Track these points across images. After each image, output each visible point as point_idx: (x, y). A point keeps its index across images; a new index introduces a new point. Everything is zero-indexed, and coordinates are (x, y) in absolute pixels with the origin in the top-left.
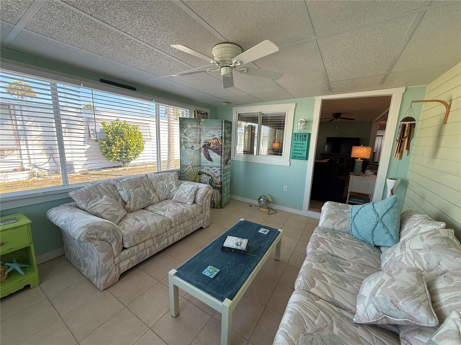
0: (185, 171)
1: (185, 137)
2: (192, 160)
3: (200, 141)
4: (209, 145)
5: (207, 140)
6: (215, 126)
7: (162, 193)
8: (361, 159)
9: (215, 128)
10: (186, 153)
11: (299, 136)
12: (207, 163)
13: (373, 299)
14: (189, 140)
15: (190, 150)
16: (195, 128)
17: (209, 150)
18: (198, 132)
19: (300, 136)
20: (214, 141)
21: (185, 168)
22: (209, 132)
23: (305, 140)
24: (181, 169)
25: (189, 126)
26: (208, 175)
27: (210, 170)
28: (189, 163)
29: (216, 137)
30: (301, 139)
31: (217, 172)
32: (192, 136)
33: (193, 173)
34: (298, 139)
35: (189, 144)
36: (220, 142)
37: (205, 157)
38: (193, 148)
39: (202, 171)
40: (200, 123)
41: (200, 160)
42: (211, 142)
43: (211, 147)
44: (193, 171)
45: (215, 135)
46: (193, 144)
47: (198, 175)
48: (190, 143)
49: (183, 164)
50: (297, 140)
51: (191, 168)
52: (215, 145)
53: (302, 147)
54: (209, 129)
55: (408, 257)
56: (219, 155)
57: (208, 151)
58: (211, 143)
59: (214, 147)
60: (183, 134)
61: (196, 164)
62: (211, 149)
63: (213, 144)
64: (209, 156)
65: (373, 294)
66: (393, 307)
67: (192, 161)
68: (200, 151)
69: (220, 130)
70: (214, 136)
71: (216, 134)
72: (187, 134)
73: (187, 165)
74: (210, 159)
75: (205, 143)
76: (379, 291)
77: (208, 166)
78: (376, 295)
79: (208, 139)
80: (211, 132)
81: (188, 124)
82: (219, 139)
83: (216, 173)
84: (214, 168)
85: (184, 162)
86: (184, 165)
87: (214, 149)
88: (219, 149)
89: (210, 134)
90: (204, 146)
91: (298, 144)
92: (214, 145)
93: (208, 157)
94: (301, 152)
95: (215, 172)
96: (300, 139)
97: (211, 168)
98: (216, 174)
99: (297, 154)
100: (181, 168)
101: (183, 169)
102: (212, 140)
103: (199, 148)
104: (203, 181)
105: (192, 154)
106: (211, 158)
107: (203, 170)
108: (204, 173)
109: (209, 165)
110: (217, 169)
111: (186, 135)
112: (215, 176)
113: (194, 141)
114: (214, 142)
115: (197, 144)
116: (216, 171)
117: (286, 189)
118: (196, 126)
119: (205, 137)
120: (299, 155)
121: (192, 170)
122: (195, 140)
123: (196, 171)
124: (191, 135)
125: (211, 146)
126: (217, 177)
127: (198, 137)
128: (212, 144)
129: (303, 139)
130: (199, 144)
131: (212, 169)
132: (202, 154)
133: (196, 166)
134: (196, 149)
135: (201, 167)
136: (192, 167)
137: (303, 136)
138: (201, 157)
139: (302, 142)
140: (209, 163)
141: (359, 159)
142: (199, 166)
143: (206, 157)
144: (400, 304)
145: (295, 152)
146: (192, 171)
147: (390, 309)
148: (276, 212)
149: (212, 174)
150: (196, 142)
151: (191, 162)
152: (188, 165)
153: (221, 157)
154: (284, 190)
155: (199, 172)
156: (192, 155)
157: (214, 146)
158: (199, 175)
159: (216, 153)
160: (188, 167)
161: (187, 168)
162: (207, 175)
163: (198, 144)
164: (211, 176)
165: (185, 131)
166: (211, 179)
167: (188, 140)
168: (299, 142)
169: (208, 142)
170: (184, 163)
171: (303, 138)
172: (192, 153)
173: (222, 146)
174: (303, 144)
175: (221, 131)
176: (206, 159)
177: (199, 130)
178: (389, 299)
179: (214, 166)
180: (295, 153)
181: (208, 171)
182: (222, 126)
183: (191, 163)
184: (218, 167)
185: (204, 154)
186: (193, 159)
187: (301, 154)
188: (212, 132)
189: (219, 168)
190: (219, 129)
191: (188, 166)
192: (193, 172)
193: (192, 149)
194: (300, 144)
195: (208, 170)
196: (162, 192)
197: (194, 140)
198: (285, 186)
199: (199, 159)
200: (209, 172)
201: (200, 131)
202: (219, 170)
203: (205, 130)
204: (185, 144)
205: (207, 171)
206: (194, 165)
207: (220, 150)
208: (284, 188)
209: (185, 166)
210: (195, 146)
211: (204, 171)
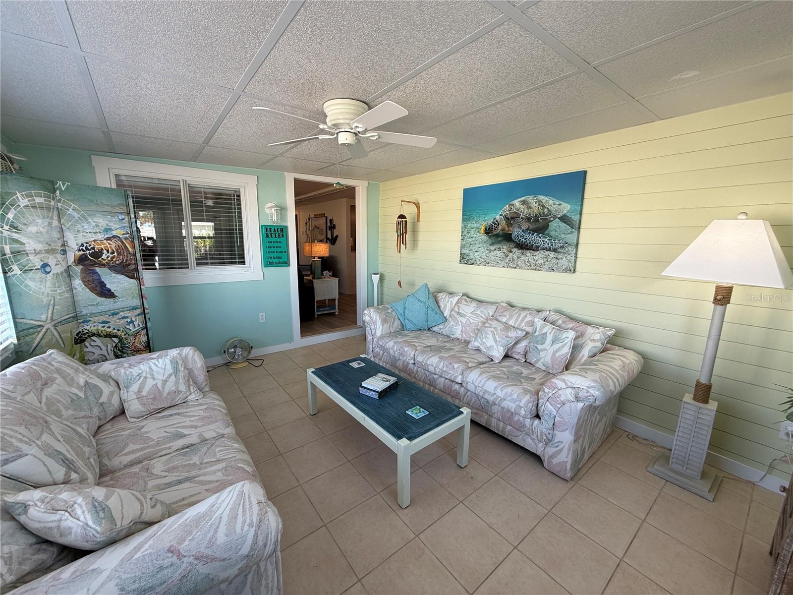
0: (35, 345)
1: (16, 236)
2: (49, 305)
3: (63, 245)
4: (98, 254)
5: (87, 243)
6: (107, 205)
7: (83, 417)
8: (319, 258)
9: (110, 209)
10: (26, 286)
11: (272, 230)
12: (97, 304)
13: (498, 343)
14: (31, 245)
15: (39, 275)
16: (42, 208)
17: (98, 270)
18: (52, 218)
19: (275, 229)
20: (109, 244)
21: (34, 336)
22: (90, 220)
23: (283, 236)
24: (22, 341)
25: (24, 202)
26: (109, 336)
27: (112, 323)
28: (44, 317)
29: (114, 233)
30: (277, 235)
31: (132, 322)
32: (37, 233)
33: (61, 342)
34: (271, 234)
35: (31, 257)
36: (127, 245)
37: (88, 290)
38: (48, 269)
39: (86, 331)
40: (54, 192)
41: (74, 302)
42: (103, 246)
43: (104, 262)
44: (58, 337)
45: (111, 230)
46: (44, 257)
47: (75, 344)
48: (36, 253)
49: (25, 324)
50: (270, 236)
51: (52, 329)
52: (115, 254)
53: (280, 247)
54: (92, 213)
55: (473, 318)
56: (133, 278)
57: (97, 273)
58: (102, 249)
59: (114, 260)
60: (7, 228)
61: (66, 313)
62: (104, 265)
63: (110, 251)
64: (103, 284)
65: (496, 341)
66: (508, 339)
67: (51, 308)
68: (69, 276)
69: (123, 217)
70: (107, 230)
71: (113, 226)
72: (20, 226)
73: (37, 323)
74: (106, 293)
75: (82, 253)
76: (497, 337)
77: (102, 313)
78: (498, 340)
79: (92, 239)
80: (96, 220)
81: (18, 195)
82: (126, 239)
83: (131, 325)
84: (121, 314)
85: (27, 316)
86: (28, 327)
87: (113, 266)
88: (129, 265)
89: (97, 226)
90: (81, 260)
91: (274, 242)
92: (112, 254)
93: (98, 288)
94: (279, 255)
95: (129, 323)
96: (275, 234)
97: (113, 314)
98: (131, 327)
99: (274, 258)
100: (18, 339)
101: (28, 339)
102: (105, 241)
103: (65, 267)
104: (95, 356)
105: (47, 286)
106: (109, 290)
107: (89, 327)
108: (94, 335)
109: (107, 309)
110: (130, 314)
111: (16, 228)
112: (130, 333)
113: (47, 247)
114: (112, 246)
115: (57, 255)
116: (129, 320)
117: (264, 317)
118: (45, 200)
119: (80, 235)
120: (278, 260)
121: (56, 334)
122: (50, 245)
123: (69, 335)
124: (32, 229)
125: (104, 257)
126: (136, 334)
127: (55, 235)
128: (105, 251)
129: (279, 236)
130: (63, 254)
131: (118, 316)
132: (78, 283)
133: (67, 321)
134: (56, 269)
135: (80, 321)
136: (55, 326)
137: (279, 230)
138: (74, 291)
139: (278, 240)
140: (107, 304)
141: (316, 259)
142: (73, 317)
143: (92, 290)
144: (510, 335)
145: (271, 255)
146: (57, 340)
147: (508, 341)
148: (261, 359)
149: (118, 330)
150: (51, 251)
151: (50, 311)
152: (40, 323)
153: (138, 283)
154: (261, 321)
155: (77, 334)
156: (48, 291)
157: (112, 258)
158: (79, 345)
159: (123, 274)
160: (44, 330)
161: (39, 332)
162: (105, 336)
163: (60, 257)
164: (116, 336)
165: (10, 216)
166: (119, 345)
167: (27, 245)
168: (274, 239)
169: (93, 248)
170: (28, 321)
171: (279, 234)
172: (49, 284)
173: (135, 255)
174: (280, 242)
175: (127, 219)
176: (93, 296)
177: (56, 213)
178: (504, 337)
179: (123, 309)
180: (271, 258)
181: (107, 325)
182: (128, 206)
183: (49, 316)
184: (134, 308)
185: (84, 282)
186: (52, 303)
187: (280, 258)
188: (100, 220)
189: (139, 311)
190: (122, 213)
191: (39, 326)
192: (60, 340)
193: (45, 272)
194: (277, 242)
195: (103, 322)
196: (83, 414)
197: (47, 243)
198: (260, 314)
199: (70, 299)
200: (109, 327)
201: (59, 218)
202: (139, 315)
203: (76, 215)
204: (19, 257)
205: (104, 327)
206: (60, 320)
207: (133, 267)
208: (261, 318)
209: (32, 330)
210: (51, 261)
211: (94, 329)
